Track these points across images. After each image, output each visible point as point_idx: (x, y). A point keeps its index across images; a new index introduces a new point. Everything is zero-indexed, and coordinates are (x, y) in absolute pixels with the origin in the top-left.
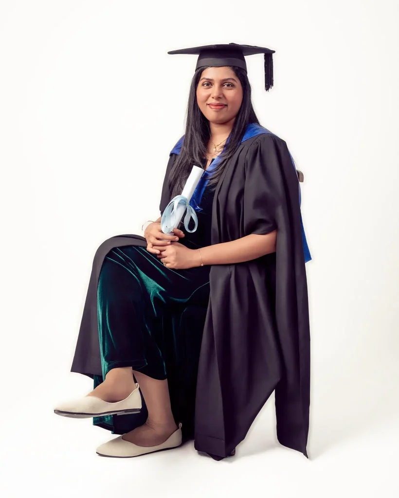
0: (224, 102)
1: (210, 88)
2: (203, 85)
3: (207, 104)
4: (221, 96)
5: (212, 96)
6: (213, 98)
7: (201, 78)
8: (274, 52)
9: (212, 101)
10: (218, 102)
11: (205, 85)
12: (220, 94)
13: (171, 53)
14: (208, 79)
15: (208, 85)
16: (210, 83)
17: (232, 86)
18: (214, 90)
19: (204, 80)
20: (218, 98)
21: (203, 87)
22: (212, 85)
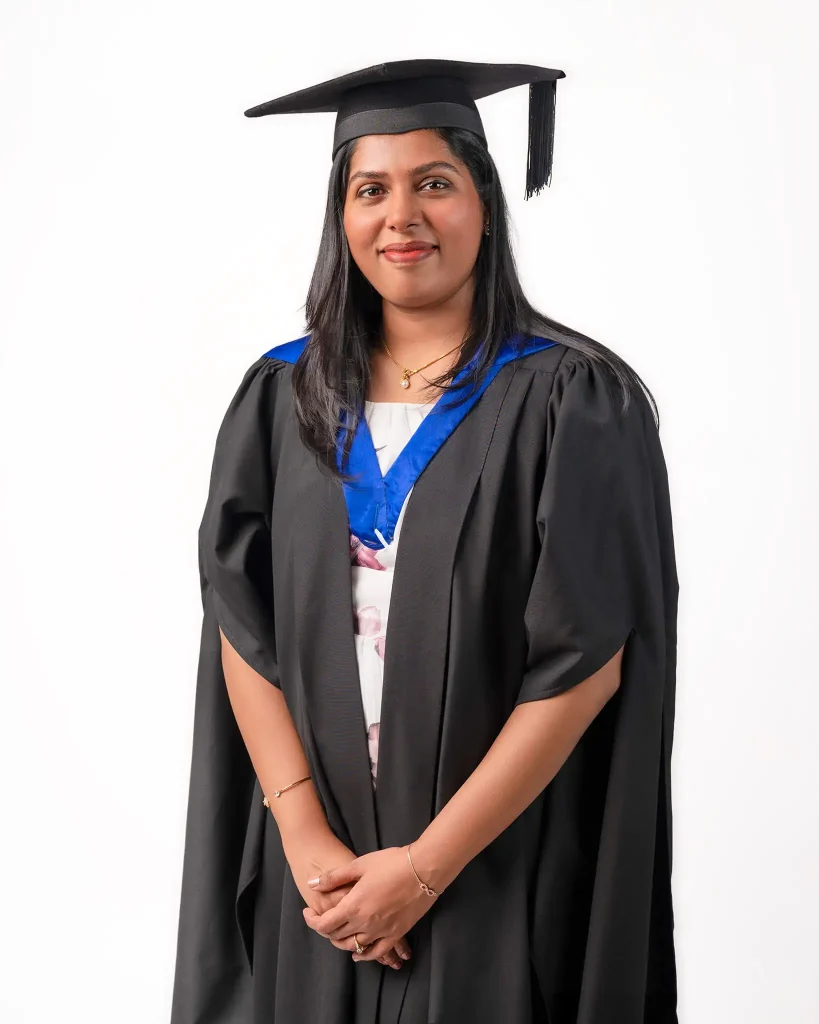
0: (429, 239)
1: (379, 201)
2: (359, 194)
3: (379, 252)
4: (418, 220)
5: (388, 223)
6: (392, 228)
7: (352, 174)
8: (562, 75)
9: (390, 238)
10: (409, 240)
11: (366, 194)
12: (413, 215)
13: (255, 113)
14: (370, 175)
15: (374, 192)
16: (378, 188)
17: (446, 186)
18: (393, 207)
19: (359, 180)
20: (407, 227)
21: (359, 202)
22: (385, 192)
